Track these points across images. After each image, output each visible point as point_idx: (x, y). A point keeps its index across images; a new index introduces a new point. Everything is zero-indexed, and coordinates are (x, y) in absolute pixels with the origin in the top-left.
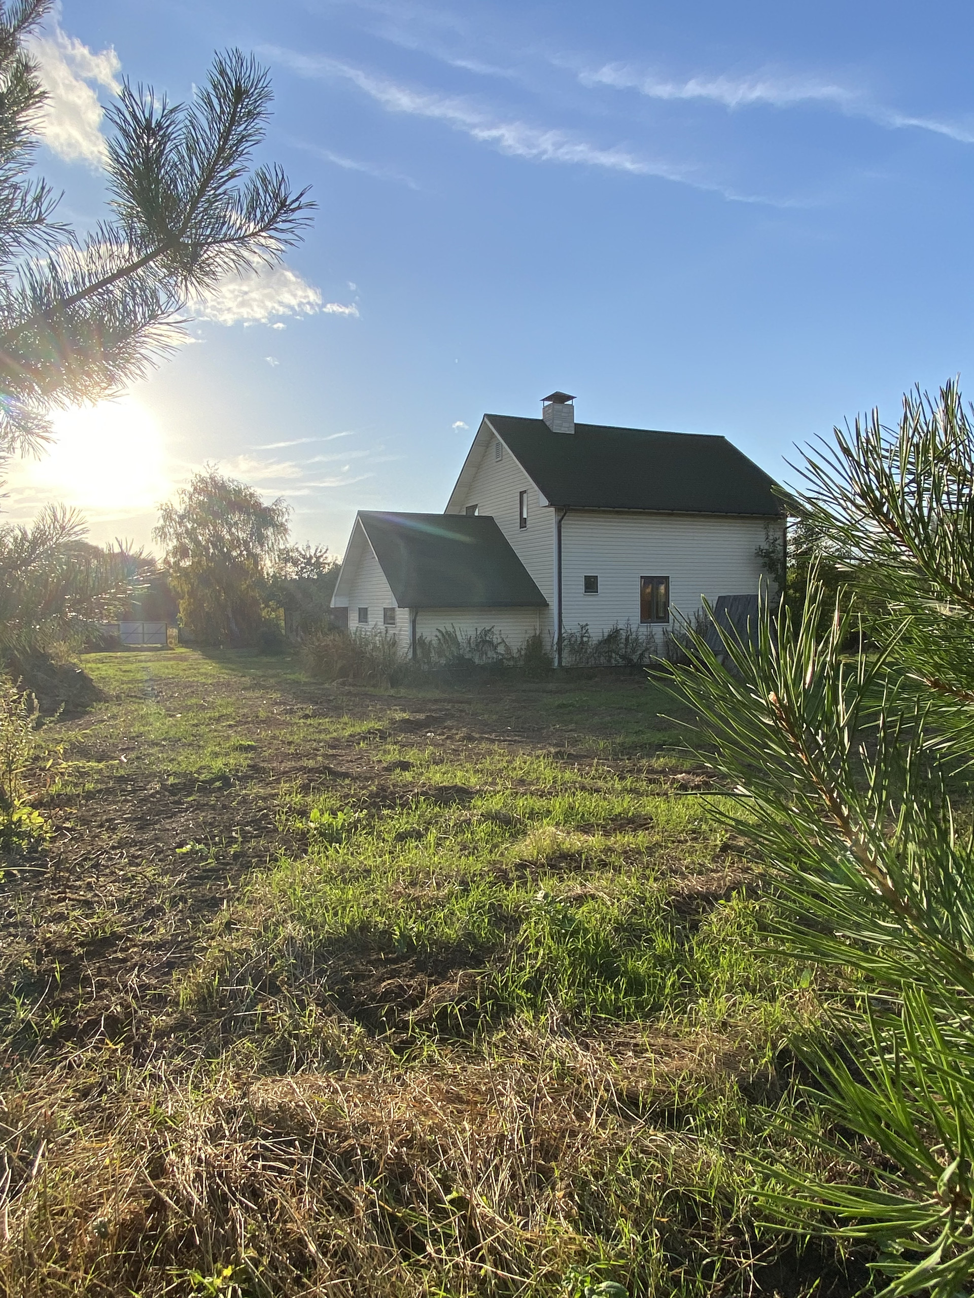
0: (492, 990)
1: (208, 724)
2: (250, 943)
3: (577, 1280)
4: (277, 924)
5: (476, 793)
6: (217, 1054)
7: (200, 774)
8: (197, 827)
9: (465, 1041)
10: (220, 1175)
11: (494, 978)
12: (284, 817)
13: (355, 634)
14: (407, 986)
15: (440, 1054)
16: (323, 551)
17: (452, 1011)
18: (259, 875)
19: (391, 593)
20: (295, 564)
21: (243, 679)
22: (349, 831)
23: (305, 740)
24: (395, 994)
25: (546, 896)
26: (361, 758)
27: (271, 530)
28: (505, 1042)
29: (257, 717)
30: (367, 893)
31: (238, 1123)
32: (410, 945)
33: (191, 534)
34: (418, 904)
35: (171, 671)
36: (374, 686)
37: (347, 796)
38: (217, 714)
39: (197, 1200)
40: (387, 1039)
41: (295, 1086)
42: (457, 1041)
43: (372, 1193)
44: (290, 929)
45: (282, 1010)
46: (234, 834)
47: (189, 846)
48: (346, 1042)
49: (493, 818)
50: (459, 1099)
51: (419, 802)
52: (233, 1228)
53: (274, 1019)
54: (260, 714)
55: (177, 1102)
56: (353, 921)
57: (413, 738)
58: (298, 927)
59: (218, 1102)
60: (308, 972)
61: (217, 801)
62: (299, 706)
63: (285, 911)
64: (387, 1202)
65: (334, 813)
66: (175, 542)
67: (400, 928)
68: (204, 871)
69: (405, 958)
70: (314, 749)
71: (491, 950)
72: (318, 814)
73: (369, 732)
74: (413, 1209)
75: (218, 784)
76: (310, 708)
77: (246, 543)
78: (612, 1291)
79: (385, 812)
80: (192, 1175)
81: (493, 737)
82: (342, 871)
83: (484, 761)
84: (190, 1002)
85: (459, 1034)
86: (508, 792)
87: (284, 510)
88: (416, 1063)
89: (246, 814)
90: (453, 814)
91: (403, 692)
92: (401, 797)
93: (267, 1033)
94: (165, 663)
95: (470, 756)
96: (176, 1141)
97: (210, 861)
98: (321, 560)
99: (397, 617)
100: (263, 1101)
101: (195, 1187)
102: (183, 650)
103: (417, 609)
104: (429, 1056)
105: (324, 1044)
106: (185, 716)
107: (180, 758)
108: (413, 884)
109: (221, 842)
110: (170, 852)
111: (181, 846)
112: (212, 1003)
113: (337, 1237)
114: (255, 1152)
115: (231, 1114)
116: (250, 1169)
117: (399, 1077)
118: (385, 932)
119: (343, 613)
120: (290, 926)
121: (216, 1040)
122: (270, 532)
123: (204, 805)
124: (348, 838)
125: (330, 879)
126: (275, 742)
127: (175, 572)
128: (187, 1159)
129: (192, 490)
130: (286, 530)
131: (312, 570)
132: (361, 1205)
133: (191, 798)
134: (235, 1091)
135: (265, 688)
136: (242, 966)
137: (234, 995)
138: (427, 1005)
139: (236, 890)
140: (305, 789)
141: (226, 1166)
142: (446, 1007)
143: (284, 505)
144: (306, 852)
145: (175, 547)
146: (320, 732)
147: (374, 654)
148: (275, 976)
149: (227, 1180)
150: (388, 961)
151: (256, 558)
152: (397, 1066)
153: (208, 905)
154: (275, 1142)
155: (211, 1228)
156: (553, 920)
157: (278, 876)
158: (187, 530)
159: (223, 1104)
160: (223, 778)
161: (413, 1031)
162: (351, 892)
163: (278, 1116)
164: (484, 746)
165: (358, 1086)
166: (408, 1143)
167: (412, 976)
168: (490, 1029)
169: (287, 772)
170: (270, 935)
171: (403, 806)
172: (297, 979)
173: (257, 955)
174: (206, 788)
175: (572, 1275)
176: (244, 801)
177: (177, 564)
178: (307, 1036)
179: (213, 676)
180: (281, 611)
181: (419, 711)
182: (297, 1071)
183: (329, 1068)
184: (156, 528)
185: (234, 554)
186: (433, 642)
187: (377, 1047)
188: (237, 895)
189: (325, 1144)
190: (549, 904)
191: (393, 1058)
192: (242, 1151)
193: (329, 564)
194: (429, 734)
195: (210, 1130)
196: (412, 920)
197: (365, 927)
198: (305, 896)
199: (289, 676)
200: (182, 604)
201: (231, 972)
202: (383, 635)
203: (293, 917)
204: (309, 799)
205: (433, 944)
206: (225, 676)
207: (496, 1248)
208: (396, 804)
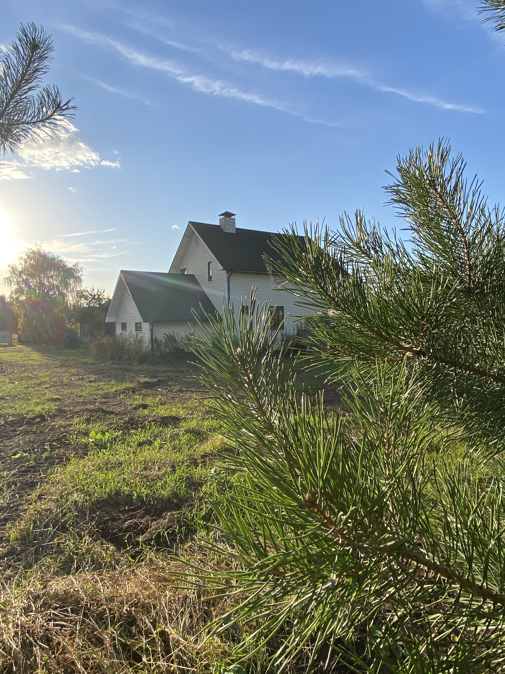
0: (186, 521)
1: (34, 387)
2: (52, 505)
3: (217, 665)
4: (68, 494)
5: (183, 419)
6: (31, 566)
7: (27, 414)
8: (24, 444)
9: (170, 549)
10: (28, 632)
11: (187, 515)
12: (75, 437)
13: (120, 336)
14: (140, 523)
15: (156, 557)
16: (102, 292)
17: (163, 534)
18: (59, 468)
19: (139, 314)
20: (86, 298)
21: (55, 362)
22: (111, 443)
23: (89, 394)
24: (133, 527)
25: (215, 471)
26: (121, 403)
27: (72, 280)
28: (192, 548)
29: (62, 382)
30: (120, 475)
31: (40, 603)
32: (142, 501)
33: (26, 282)
34: (147, 479)
35: (13, 358)
36: (130, 364)
37: (111, 424)
38: (39, 381)
39: (14, 647)
40: (128, 552)
41: (74, 580)
42: (165, 550)
43: (114, 633)
44: (75, 496)
45: (69, 540)
46: (46, 447)
47: (19, 455)
48: (105, 555)
49: (191, 432)
50: (165, 580)
51: (151, 425)
52: (35, 660)
53: (64, 546)
54: (64, 381)
55: (7, 595)
56: (111, 490)
57: (150, 391)
58: (80, 496)
59: (30, 592)
60: (85, 519)
61: (37, 429)
62: (87, 376)
63: (73, 487)
64: (122, 637)
65: (103, 433)
66: (16, 287)
67: (137, 492)
68: (28, 468)
69: (139, 508)
70: (95, 399)
71: (186, 501)
72: (95, 434)
73: (126, 389)
74: (136, 639)
75: (38, 420)
76: (93, 377)
77: (58, 288)
78: (236, 669)
79: (132, 431)
80: (12, 634)
81: (193, 389)
82: (107, 464)
83: (188, 402)
84: (17, 540)
85: (167, 546)
86: (199, 418)
87: (80, 269)
88: (143, 563)
89: (53, 436)
90: (169, 431)
91: (146, 367)
92: (142, 423)
93: (60, 553)
94: (11, 354)
95: (180, 400)
96: (5, 616)
97: (31, 462)
98: (101, 297)
99: (143, 327)
100: (55, 590)
101: (14, 640)
102: (21, 346)
103: (153, 324)
104: (150, 559)
105: (92, 557)
106: (20, 383)
107: (17, 406)
108: (145, 469)
109: (38, 452)
110: (8, 458)
111: (15, 454)
112: (29, 539)
113: (93, 659)
114: (49, 617)
115: (36, 598)
116: (46, 627)
117: (133, 571)
118: (129, 495)
119: (113, 325)
120: (75, 495)
121: (30, 559)
122: (72, 281)
123: (29, 431)
124: (111, 446)
125: (100, 469)
126: (72, 396)
127: (17, 303)
128: (10, 626)
129: (26, 257)
130: (81, 280)
131: (96, 302)
132: (107, 639)
133: (22, 428)
134: (39, 585)
135: (67, 366)
136: (47, 518)
137: (41, 534)
138: (150, 532)
139: (46, 478)
140: (88, 421)
141: (33, 627)
142: (160, 532)
143: (80, 266)
144: (86, 455)
145: (16, 289)
146: (98, 390)
147: (130, 347)
148: (66, 522)
149: (32, 635)
150: (130, 510)
151: (63, 296)
152: (132, 566)
153: (29, 486)
154: (60, 611)
155: (23, 661)
156: (218, 484)
157: (70, 468)
158: (23, 280)
159: (32, 593)
160: (42, 417)
161: (142, 546)
162: (110, 475)
163: (63, 597)
164: (188, 395)
165: (110, 577)
166: (136, 605)
167: (142, 517)
168: (182, 542)
169: (78, 412)
170: (64, 501)
171: (142, 428)
172: (78, 523)
173: (56, 512)
174: (30, 422)
175: (215, 663)
176: (53, 428)
177: (17, 298)
178: (83, 554)
179: (38, 361)
180: (78, 324)
181: (154, 377)
182: (76, 572)
183: (94, 570)
184: (6, 278)
185: (51, 293)
186: (163, 341)
187: (122, 556)
188: (46, 480)
189: (89, 609)
190: (217, 475)
191: (130, 561)
192: (42, 617)
193: (105, 299)
194: (159, 389)
195: (24, 608)
196: (144, 488)
197: (118, 493)
198: (85, 478)
199: (81, 360)
200: (21, 321)
201: (40, 522)
202: (135, 337)
203: (77, 490)
204: (90, 426)
205: (155, 500)
206: (44, 360)
207: (180, 655)
208: (138, 427)
